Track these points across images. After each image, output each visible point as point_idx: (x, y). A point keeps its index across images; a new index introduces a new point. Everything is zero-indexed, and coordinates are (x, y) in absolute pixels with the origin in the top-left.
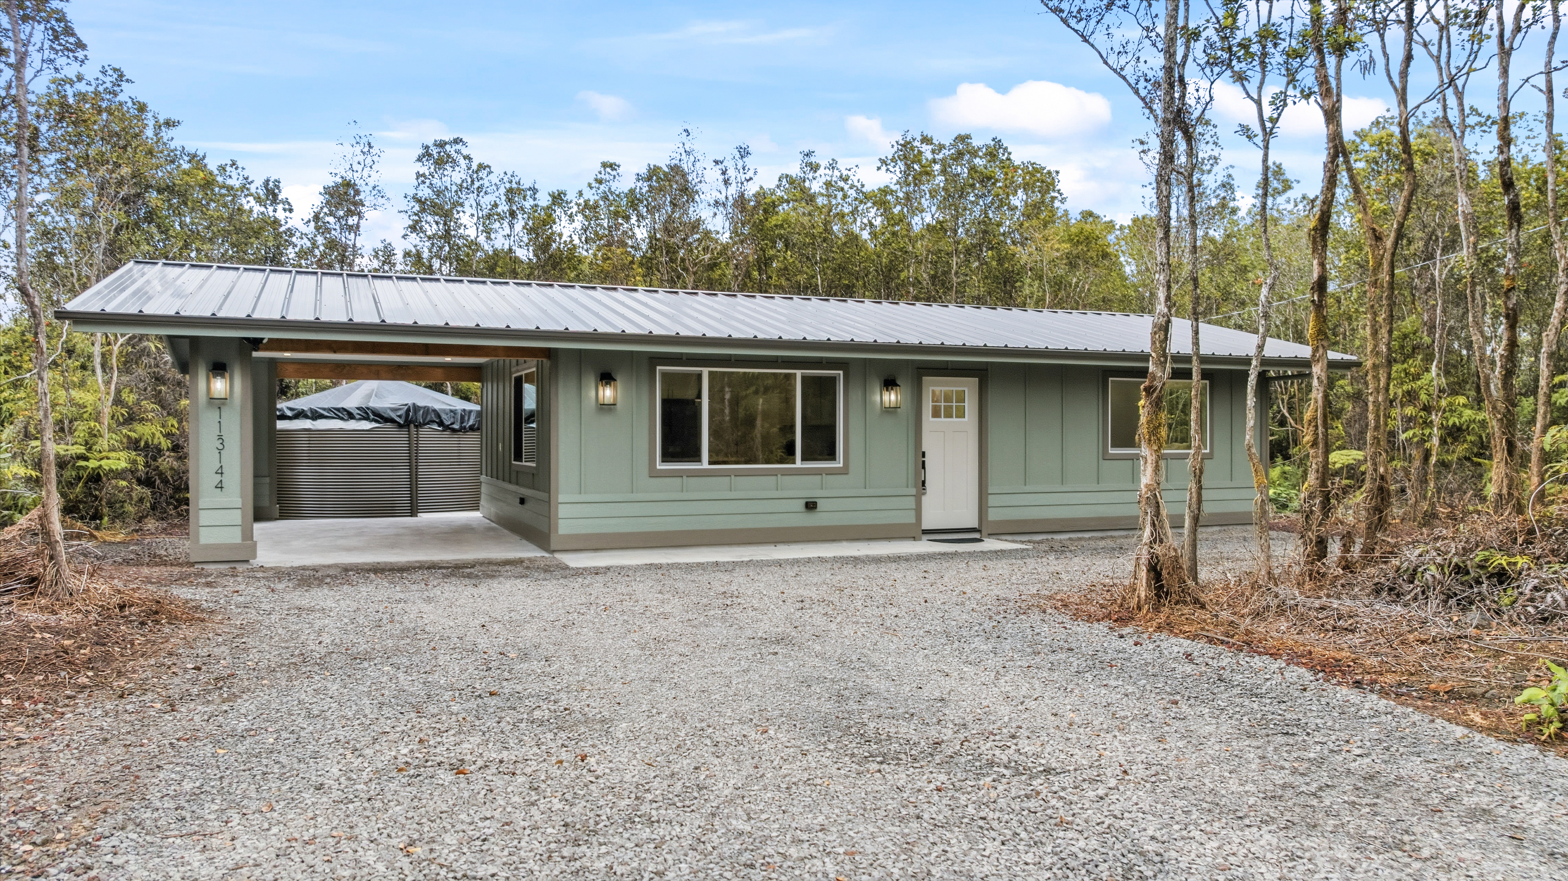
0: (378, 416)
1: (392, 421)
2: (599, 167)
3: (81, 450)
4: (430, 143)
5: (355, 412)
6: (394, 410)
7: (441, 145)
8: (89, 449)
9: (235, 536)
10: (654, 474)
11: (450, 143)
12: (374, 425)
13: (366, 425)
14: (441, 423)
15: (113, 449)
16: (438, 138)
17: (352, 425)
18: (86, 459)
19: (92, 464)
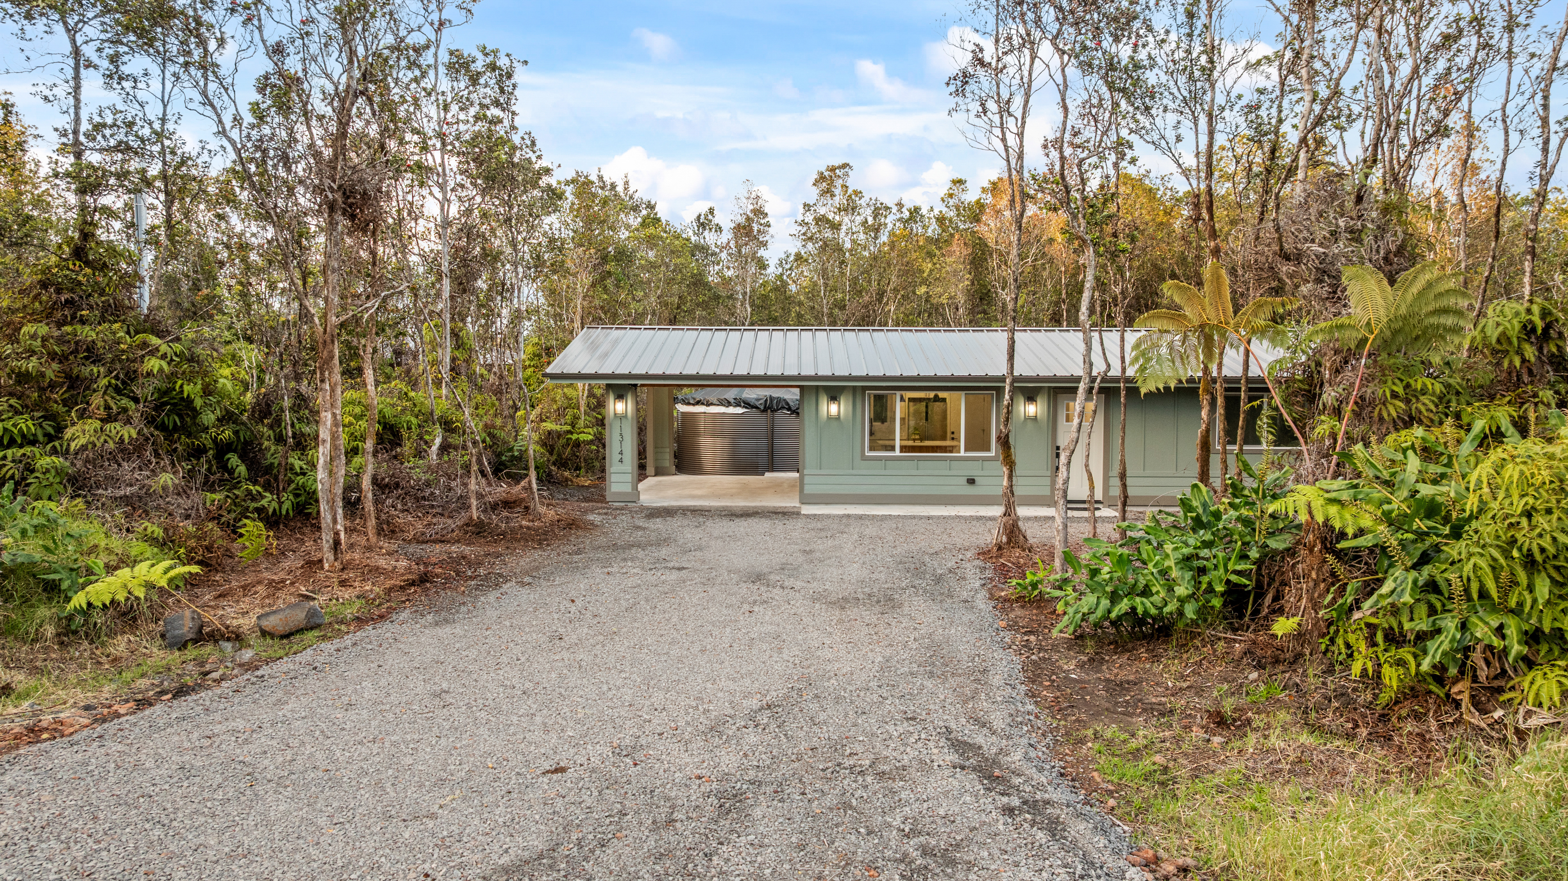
0: (747, 404)
1: (757, 408)
2: (949, 185)
3: (569, 428)
4: (823, 169)
5: (732, 401)
6: (758, 400)
7: (833, 169)
8: (573, 427)
9: (628, 488)
10: (864, 458)
11: (840, 167)
12: (745, 410)
13: (739, 410)
14: (789, 409)
15: (587, 427)
16: (830, 164)
17: (731, 410)
18: (572, 433)
19: (574, 437)
